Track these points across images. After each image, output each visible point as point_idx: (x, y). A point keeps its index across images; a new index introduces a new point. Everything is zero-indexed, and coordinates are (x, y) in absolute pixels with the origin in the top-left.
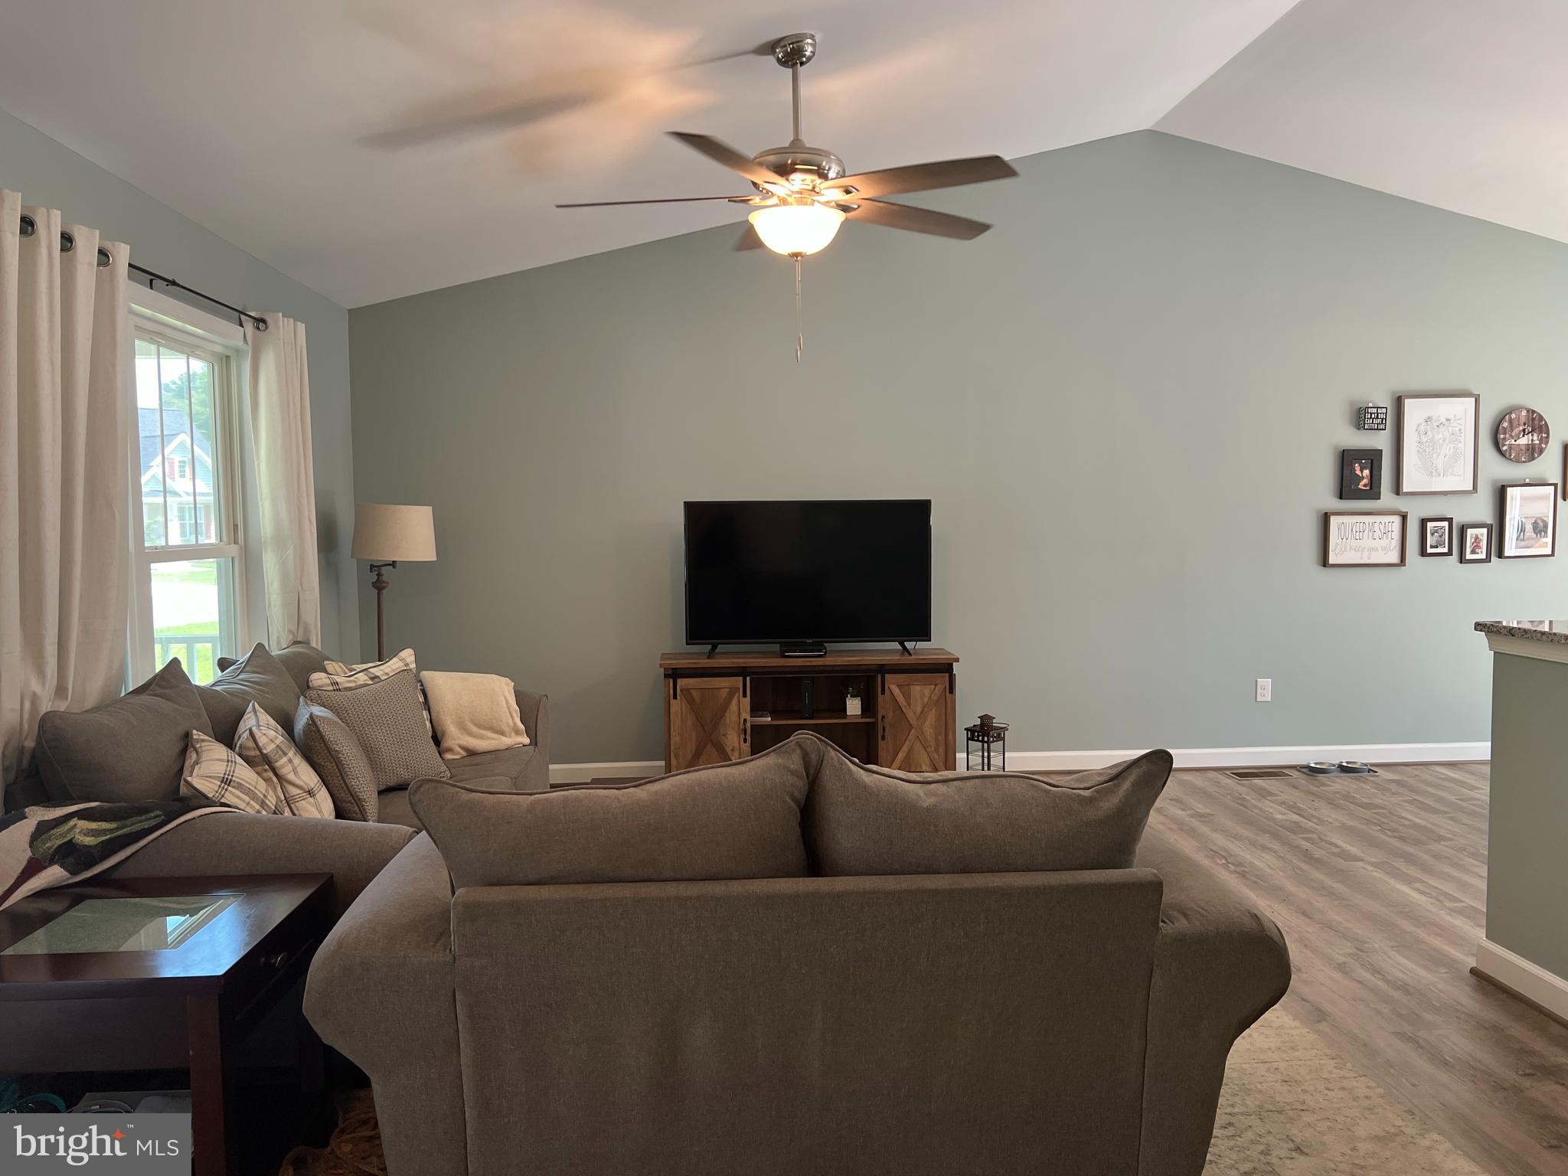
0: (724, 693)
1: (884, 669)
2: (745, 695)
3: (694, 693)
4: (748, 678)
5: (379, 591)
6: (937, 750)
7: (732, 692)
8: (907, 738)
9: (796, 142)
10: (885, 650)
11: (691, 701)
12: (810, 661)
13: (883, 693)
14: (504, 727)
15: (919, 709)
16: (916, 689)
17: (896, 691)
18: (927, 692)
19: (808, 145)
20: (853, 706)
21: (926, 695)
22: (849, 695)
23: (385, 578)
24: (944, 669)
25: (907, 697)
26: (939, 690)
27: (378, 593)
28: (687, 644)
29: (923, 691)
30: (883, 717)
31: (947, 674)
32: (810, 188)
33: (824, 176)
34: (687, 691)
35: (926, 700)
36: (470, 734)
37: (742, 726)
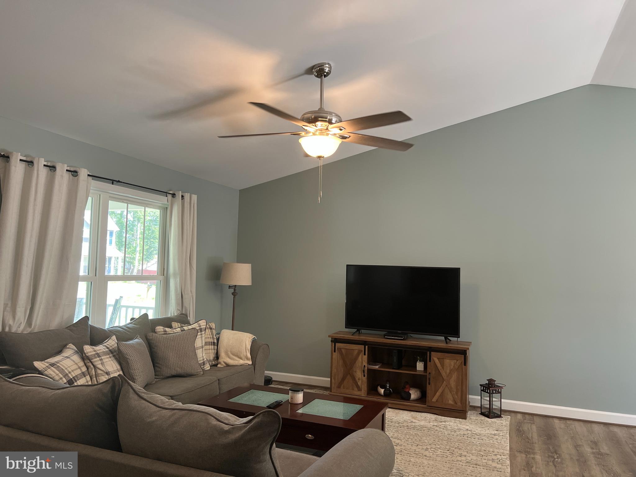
0: (356, 352)
1: (432, 349)
2: (365, 354)
3: (343, 351)
4: (367, 347)
5: (234, 296)
6: (457, 393)
7: (360, 352)
8: (441, 385)
9: (321, 109)
10: (438, 341)
11: (341, 353)
12: (394, 341)
13: (430, 361)
14: (242, 356)
15: (448, 371)
16: (447, 361)
17: (437, 361)
18: (452, 363)
19: (326, 110)
20: (420, 366)
21: (452, 364)
22: (418, 360)
23: (236, 291)
24: (463, 353)
25: (443, 365)
26: (458, 363)
27: (234, 297)
28: (346, 328)
29: (450, 363)
30: (430, 373)
31: (463, 356)
32: (326, 128)
33: (330, 122)
34: (340, 349)
35: (452, 367)
36: (229, 357)
37: (363, 369)
